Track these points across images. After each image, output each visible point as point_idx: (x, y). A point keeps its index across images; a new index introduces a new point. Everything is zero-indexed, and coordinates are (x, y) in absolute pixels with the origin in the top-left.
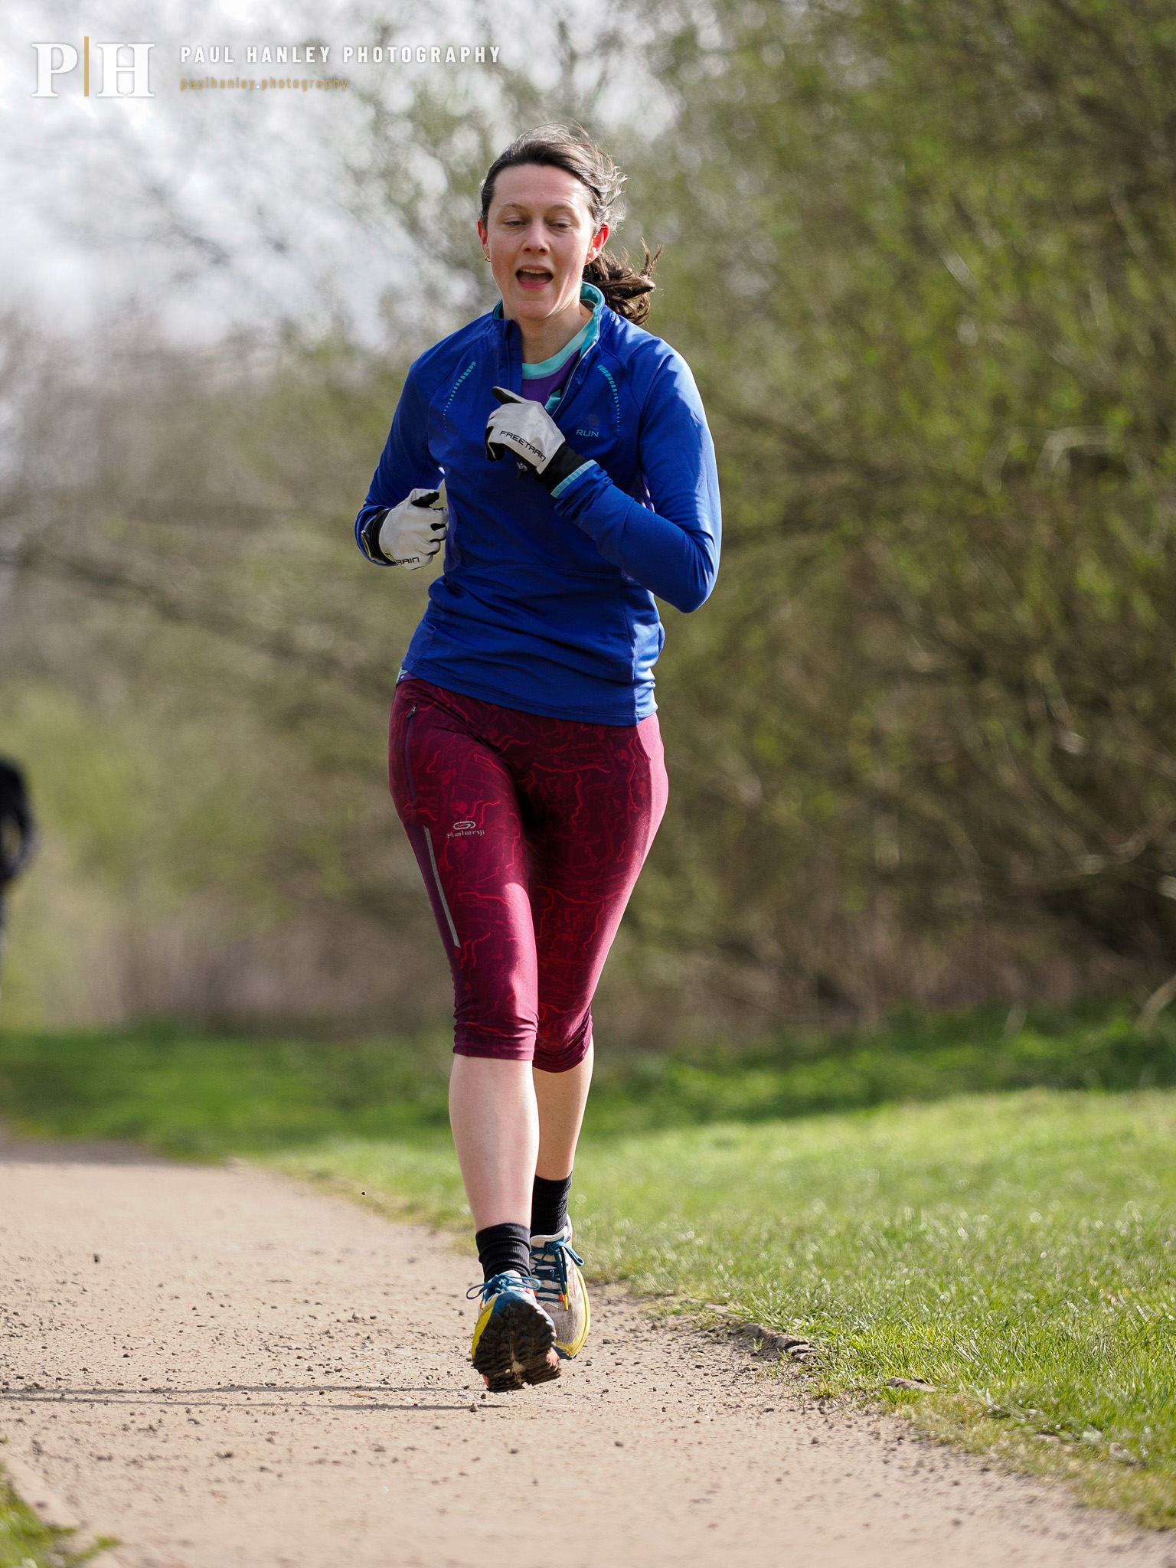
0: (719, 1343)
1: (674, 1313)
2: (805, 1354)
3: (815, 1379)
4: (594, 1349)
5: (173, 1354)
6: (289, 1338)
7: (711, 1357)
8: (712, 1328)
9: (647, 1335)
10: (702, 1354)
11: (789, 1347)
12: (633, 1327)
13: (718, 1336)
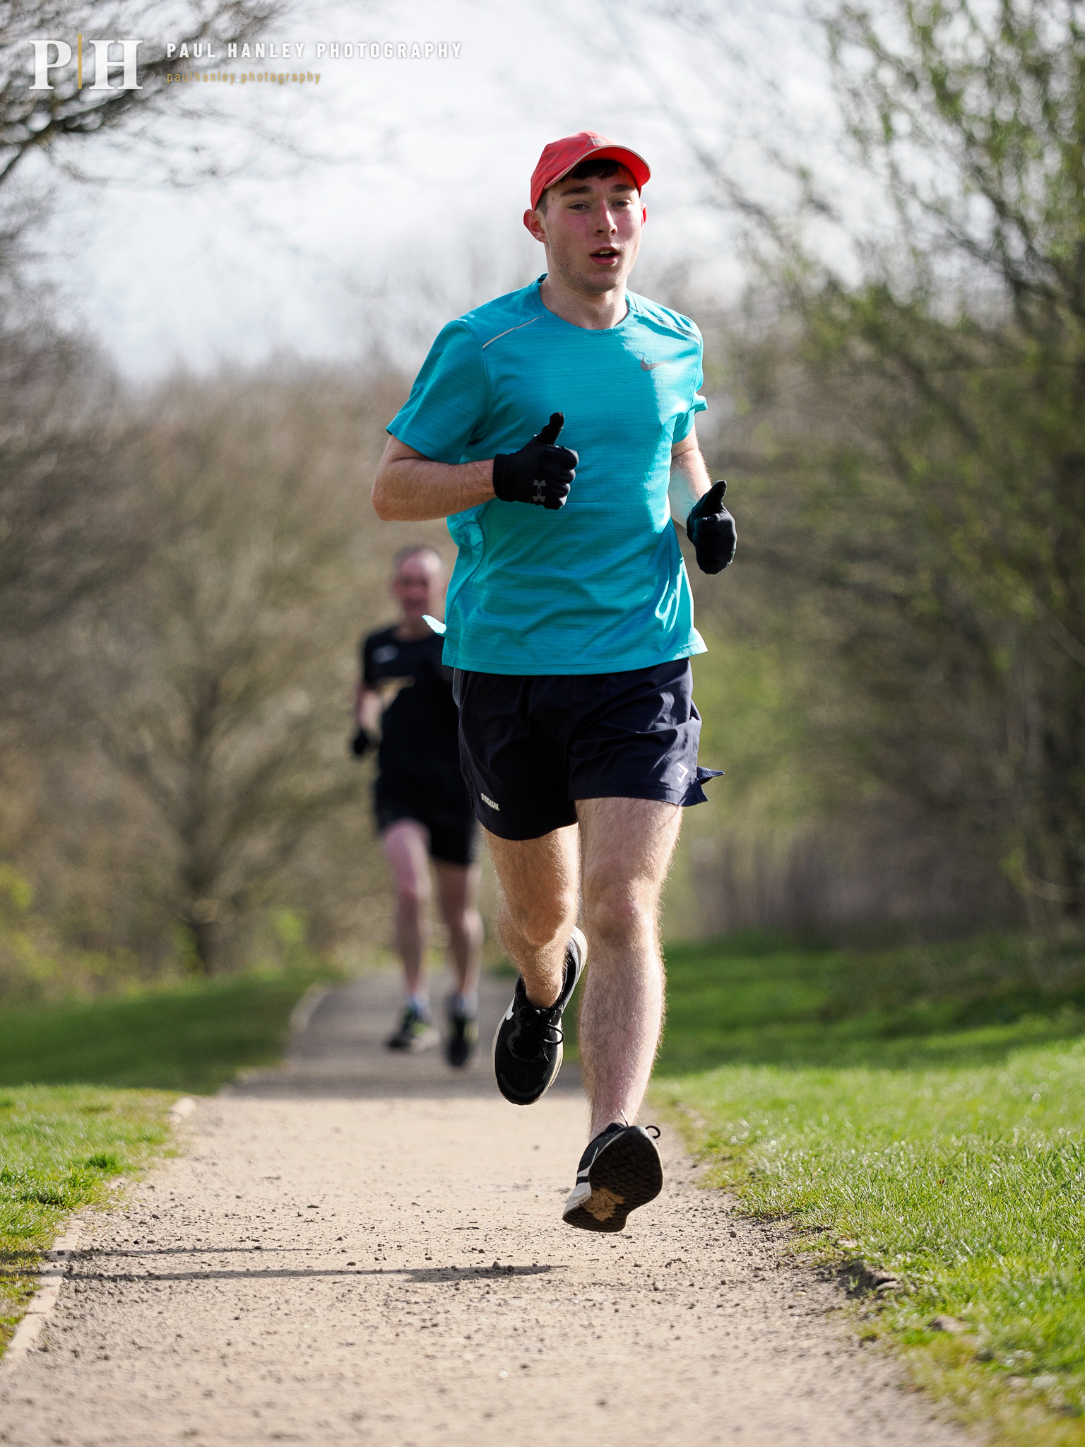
0: (827, 1280)
1: (807, 1250)
2: (890, 1291)
3: (877, 1319)
4: (708, 1291)
6: (415, 1292)
7: (809, 1297)
8: (827, 1266)
9: (768, 1275)
10: (804, 1293)
11: (878, 1284)
12: (761, 1266)
13: (830, 1273)
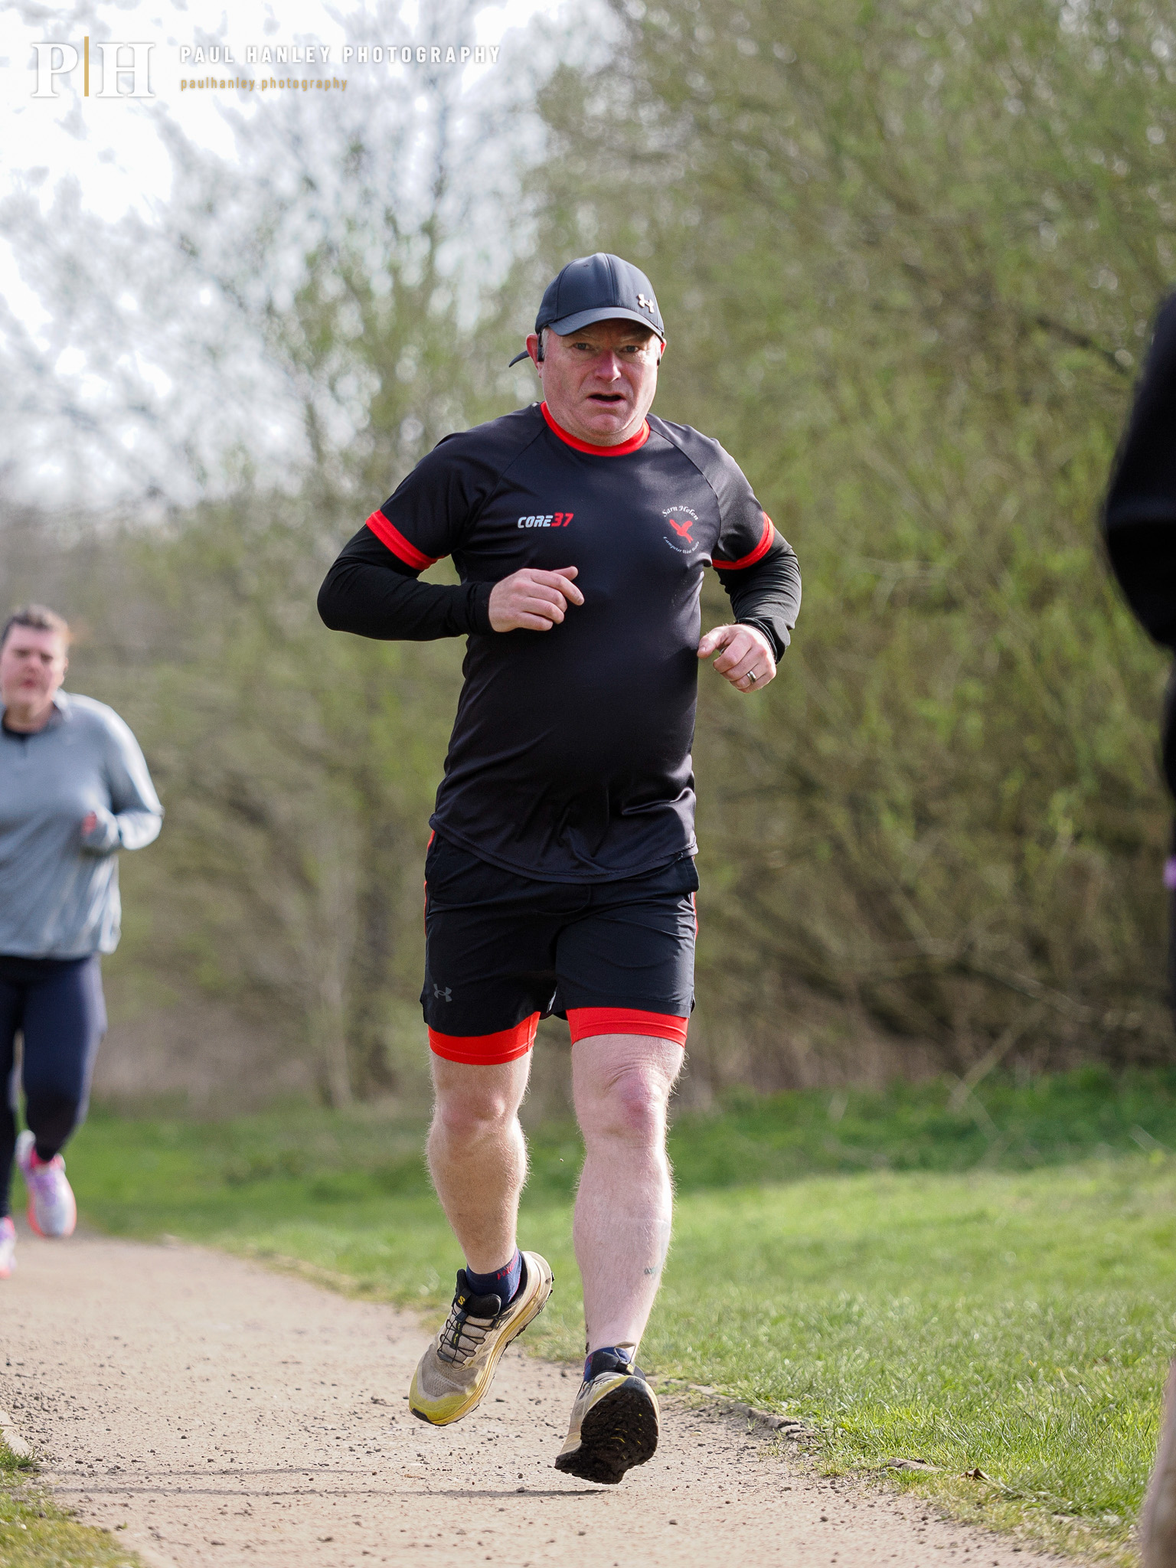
0: (712, 1422)
2: (798, 1434)
3: (816, 1458)
5: (224, 1435)
7: (709, 1436)
8: (702, 1409)
10: (700, 1433)
11: (781, 1427)
13: (709, 1415)
